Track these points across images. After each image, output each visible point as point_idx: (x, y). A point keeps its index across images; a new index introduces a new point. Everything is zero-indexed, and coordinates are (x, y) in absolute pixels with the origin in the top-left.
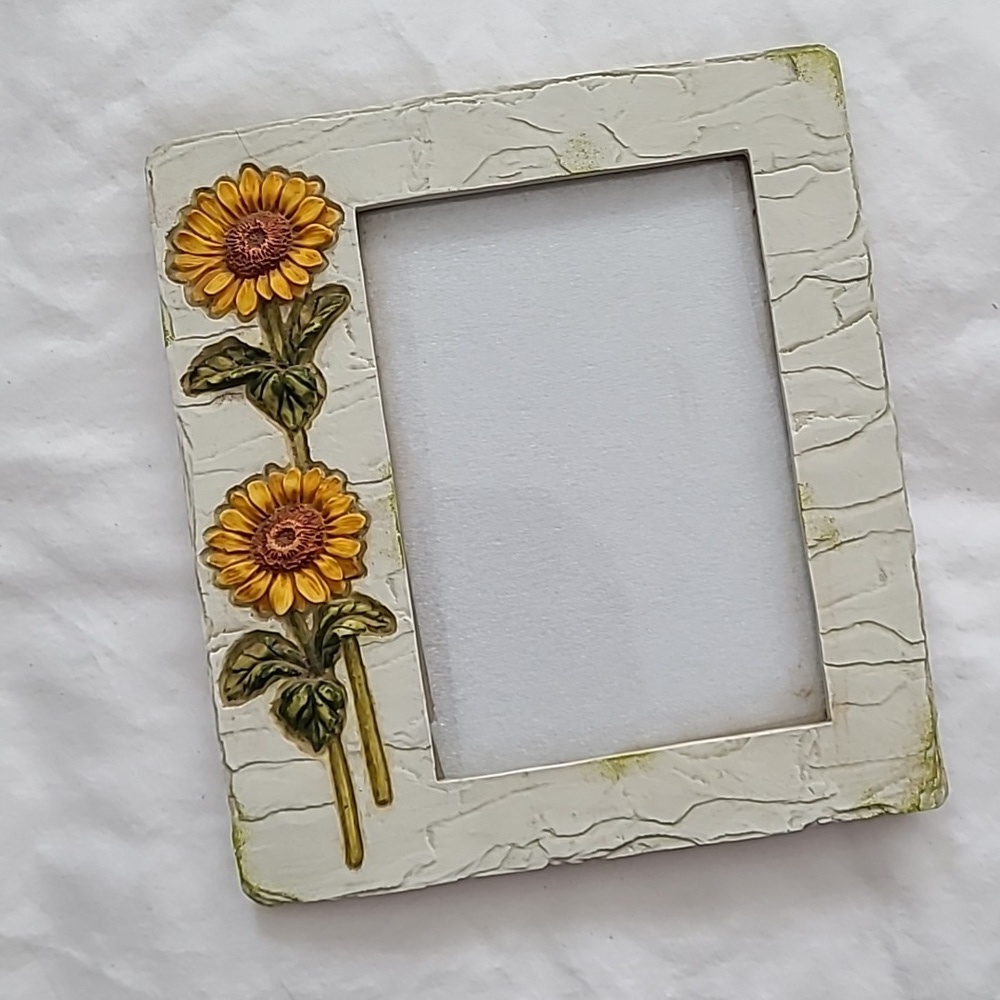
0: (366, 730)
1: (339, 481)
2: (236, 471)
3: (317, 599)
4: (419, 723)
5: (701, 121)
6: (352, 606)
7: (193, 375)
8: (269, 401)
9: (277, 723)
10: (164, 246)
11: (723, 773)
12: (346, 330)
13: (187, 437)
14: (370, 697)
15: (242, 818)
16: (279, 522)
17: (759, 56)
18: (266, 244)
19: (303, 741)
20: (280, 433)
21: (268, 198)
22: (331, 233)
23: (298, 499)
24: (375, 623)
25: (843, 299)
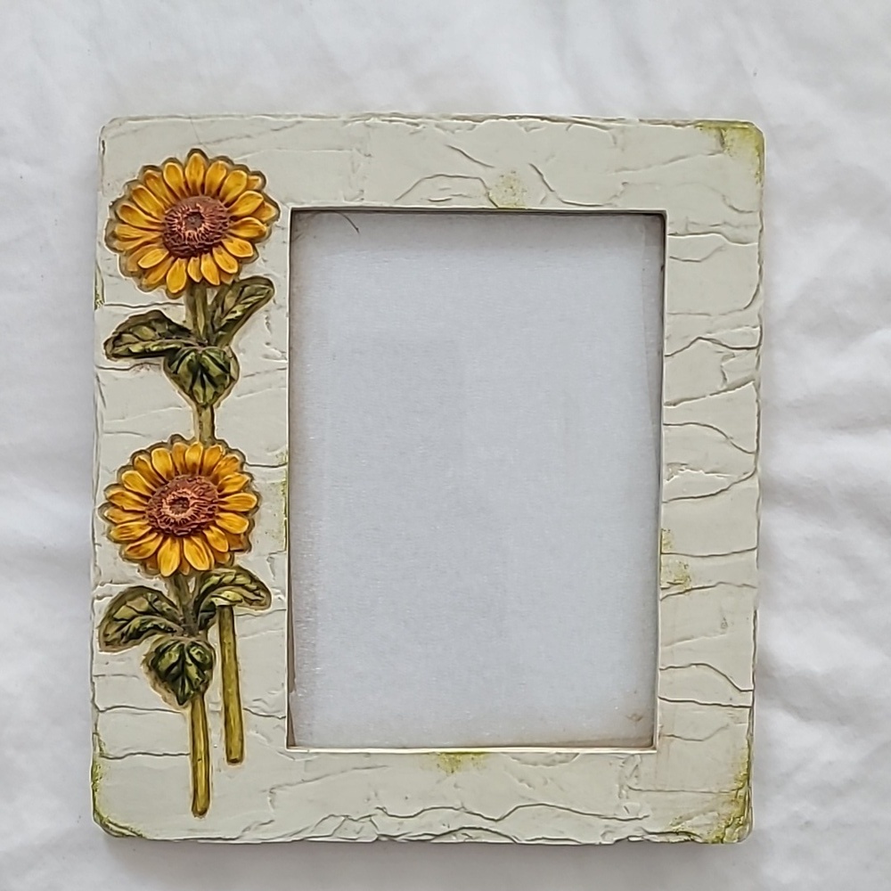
0: (228, 692)
1: (237, 460)
2: (144, 436)
3: (201, 567)
4: (278, 694)
5: (626, 175)
6: (233, 577)
7: (117, 339)
8: (183, 375)
9: (147, 673)
10: (107, 214)
11: (549, 781)
12: (266, 321)
13: (103, 397)
14: (237, 663)
15: (102, 756)
16: (176, 491)
17: (689, 124)
18: (202, 229)
19: (169, 692)
20: (190, 408)
21: (211, 185)
22: (265, 229)
23: (197, 471)
24: (251, 596)
25: (731, 363)
